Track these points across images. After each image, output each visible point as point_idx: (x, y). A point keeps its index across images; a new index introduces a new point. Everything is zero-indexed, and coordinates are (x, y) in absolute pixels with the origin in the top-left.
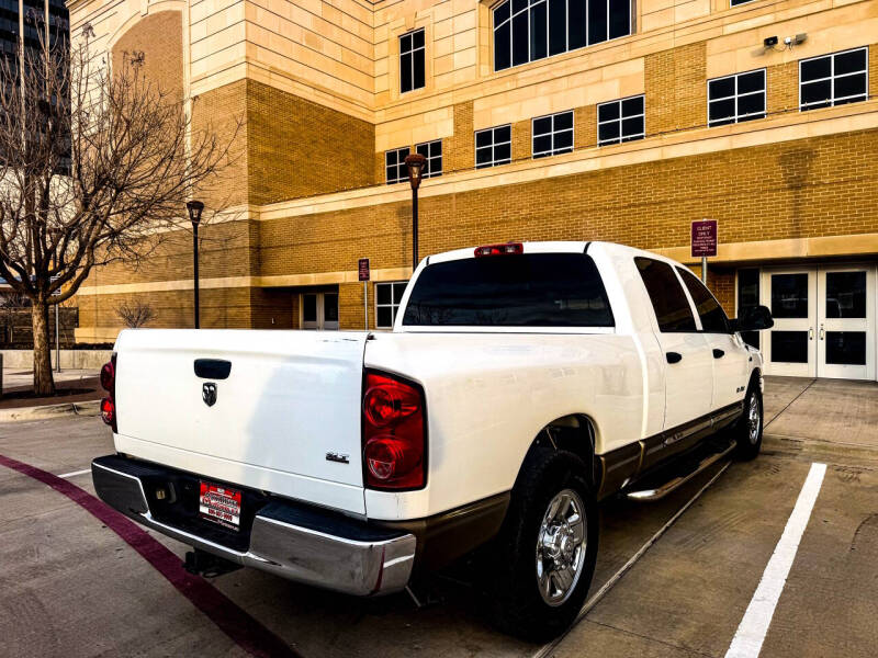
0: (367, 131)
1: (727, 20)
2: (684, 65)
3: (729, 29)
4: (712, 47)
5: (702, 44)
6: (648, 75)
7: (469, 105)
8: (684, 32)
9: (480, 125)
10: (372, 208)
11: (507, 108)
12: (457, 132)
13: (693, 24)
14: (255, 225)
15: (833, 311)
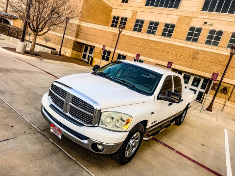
0: (111, 9)
2: (186, 21)
3: (199, 16)
4: (194, 19)
5: (192, 17)
10: (108, 32)
11: (145, 16)
13: (192, 12)
14: (79, 26)
15: (193, 84)
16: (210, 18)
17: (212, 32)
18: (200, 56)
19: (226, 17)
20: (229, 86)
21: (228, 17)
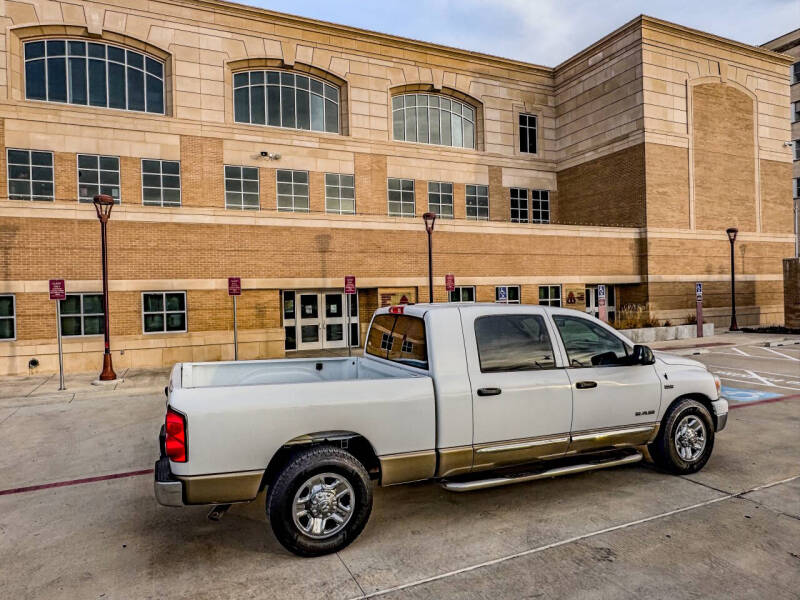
1: (235, 131)
2: (209, 149)
3: (237, 137)
4: (227, 145)
5: (220, 141)
6: (183, 149)
8: (209, 129)
11: (47, 137)
13: (214, 125)
15: (329, 314)
16: (267, 140)
17: (283, 175)
18: (336, 243)
19: (301, 138)
20: (408, 291)
21: (305, 138)
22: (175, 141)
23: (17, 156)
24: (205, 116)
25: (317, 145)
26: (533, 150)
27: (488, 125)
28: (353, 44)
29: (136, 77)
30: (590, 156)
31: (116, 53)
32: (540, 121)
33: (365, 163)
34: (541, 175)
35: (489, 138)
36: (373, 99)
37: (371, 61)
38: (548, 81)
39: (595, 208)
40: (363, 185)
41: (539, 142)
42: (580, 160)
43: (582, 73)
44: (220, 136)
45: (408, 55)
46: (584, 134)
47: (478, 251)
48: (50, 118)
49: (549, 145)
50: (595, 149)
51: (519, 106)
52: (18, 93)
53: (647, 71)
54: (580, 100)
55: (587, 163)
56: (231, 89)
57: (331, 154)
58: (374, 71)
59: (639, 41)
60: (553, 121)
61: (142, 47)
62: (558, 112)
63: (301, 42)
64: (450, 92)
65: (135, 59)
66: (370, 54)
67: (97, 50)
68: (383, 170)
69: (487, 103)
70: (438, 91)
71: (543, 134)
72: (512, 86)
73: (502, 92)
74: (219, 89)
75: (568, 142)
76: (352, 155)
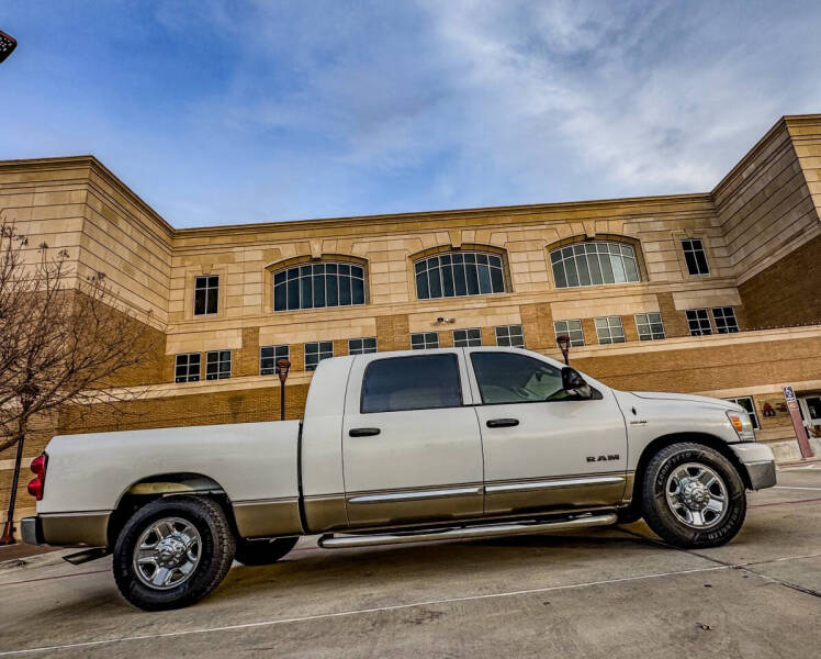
1: (417, 306)
2: (397, 325)
3: (419, 310)
5: (406, 315)
6: (378, 327)
7: (256, 330)
8: (398, 308)
9: (263, 343)
11: (286, 335)
12: (244, 346)
13: (401, 304)
16: (443, 309)
17: (459, 335)
19: (472, 302)
21: (474, 301)
22: (372, 322)
23: (267, 352)
24: (394, 299)
25: (485, 305)
26: (704, 270)
27: (649, 258)
28: (509, 220)
29: (345, 281)
30: (768, 262)
31: (332, 268)
32: (706, 244)
33: (531, 312)
34: (718, 292)
35: (652, 268)
36: (531, 259)
37: (526, 228)
38: (706, 205)
39: (787, 313)
40: (531, 332)
41: (709, 262)
42: (759, 269)
43: (739, 187)
44: (407, 312)
45: (559, 216)
46: (755, 243)
47: (640, 371)
48: (287, 322)
49: (722, 263)
50: (771, 254)
51: (680, 233)
52: (269, 309)
53: (804, 164)
54: (744, 213)
55: (766, 270)
56: (412, 276)
57: (498, 310)
58: (530, 236)
59: (789, 140)
60: (721, 240)
61: (348, 259)
62: (725, 230)
63: (466, 228)
64: (604, 237)
65: (345, 269)
66: (524, 224)
67: (319, 269)
68: (548, 315)
69: (643, 239)
70: (592, 239)
71: (713, 254)
72: (670, 218)
73: (659, 226)
74: (403, 277)
75: (742, 254)
76: (517, 309)
